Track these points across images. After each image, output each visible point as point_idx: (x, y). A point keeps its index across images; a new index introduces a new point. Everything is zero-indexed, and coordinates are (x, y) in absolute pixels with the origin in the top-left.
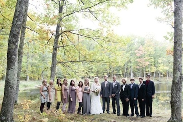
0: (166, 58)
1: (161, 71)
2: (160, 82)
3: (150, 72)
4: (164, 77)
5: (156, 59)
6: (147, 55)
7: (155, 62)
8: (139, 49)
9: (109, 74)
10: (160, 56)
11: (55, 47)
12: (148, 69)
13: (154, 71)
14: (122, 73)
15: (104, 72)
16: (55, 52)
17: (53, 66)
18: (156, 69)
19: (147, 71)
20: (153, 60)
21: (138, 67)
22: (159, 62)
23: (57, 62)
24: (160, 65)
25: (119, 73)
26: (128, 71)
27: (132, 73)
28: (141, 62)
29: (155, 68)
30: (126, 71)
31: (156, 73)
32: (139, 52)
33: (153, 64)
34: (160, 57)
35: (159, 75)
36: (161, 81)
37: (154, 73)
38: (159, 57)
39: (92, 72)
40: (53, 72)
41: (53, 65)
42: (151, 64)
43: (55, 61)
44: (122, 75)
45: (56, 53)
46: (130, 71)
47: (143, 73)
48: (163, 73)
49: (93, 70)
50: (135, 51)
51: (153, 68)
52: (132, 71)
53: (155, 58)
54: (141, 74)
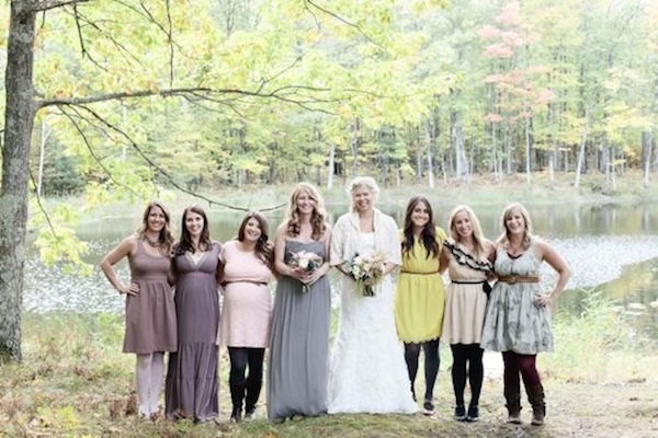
0: (639, 66)
1: (613, 137)
2: (607, 199)
3: (558, 142)
4: (630, 172)
5: (592, 74)
6: (541, 50)
7: (582, 91)
8: (498, 19)
9: (339, 160)
10: (610, 60)
11: (18, 9)
12: (547, 131)
13: (578, 141)
14: (410, 153)
15: (309, 152)
16: (26, 38)
17: (11, 123)
18: (589, 131)
19: (545, 138)
20: (572, 81)
21: (494, 118)
22: (605, 90)
23: (37, 99)
24: (608, 109)
25: (392, 150)
26: (438, 140)
27: (461, 154)
28: (510, 88)
29: (583, 120)
30: (428, 139)
31: (586, 149)
32: (503, 34)
33: (573, 99)
34: (611, 65)
35: (605, 158)
36: (613, 194)
37: (575, 147)
38: (603, 62)
39: (246, 148)
40: (15, 163)
41: (17, 116)
42: (563, 100)
43: (24, 95)
44: (410, 162)
45: (30, 45)
46: (452, 142)
47: (519, 153)
48: (627, 149)
49: (249, 140)
50: (480, 33)
51: (576, 122)
52: (459, 143)
53: (582, 71)
54: (508, 155)
